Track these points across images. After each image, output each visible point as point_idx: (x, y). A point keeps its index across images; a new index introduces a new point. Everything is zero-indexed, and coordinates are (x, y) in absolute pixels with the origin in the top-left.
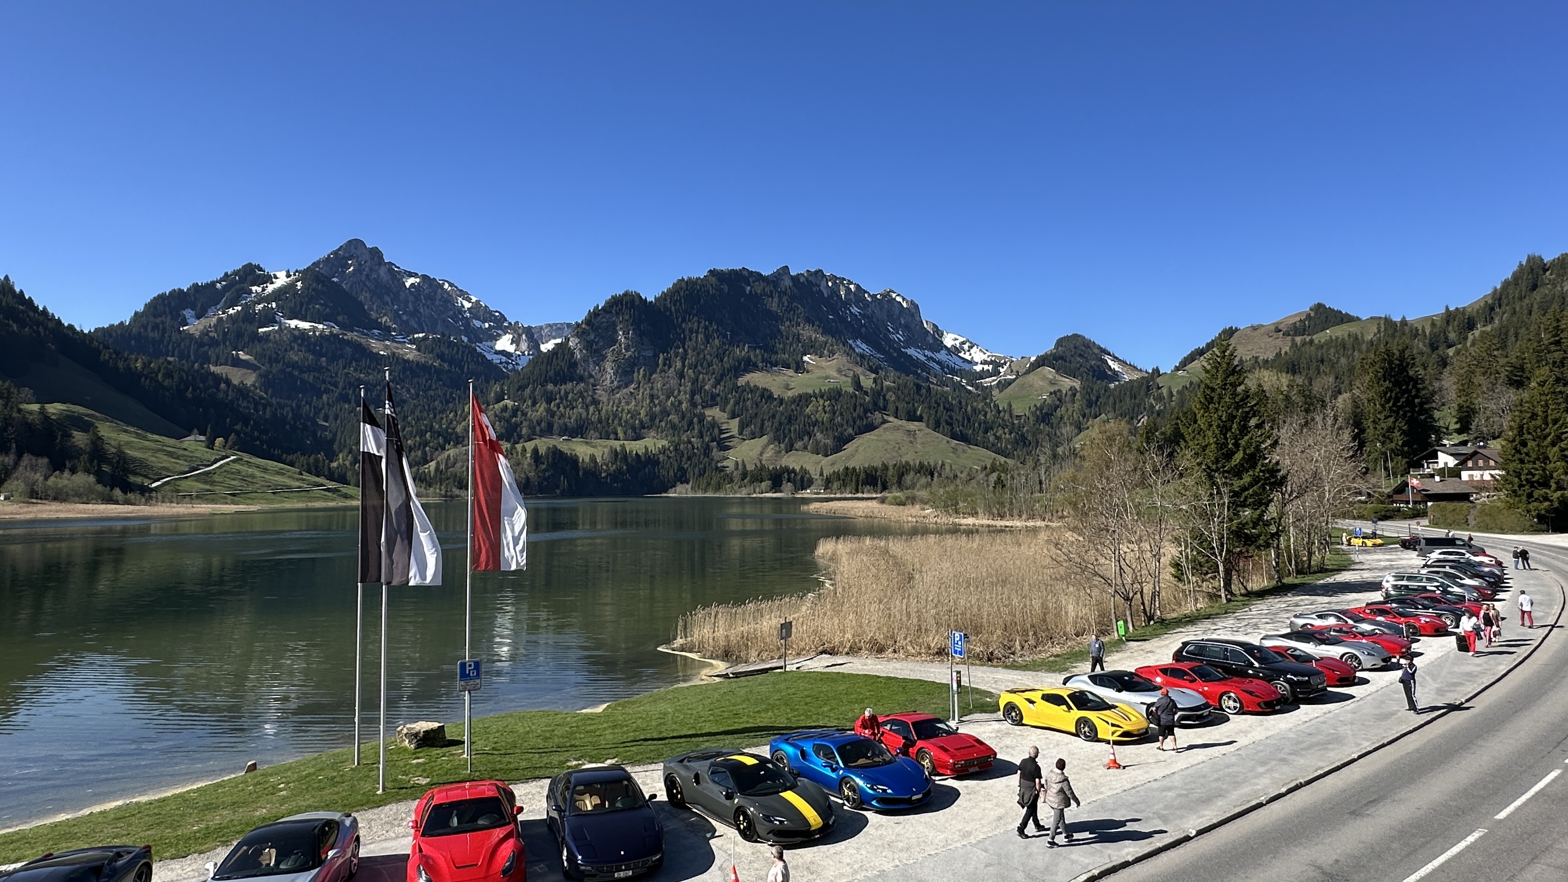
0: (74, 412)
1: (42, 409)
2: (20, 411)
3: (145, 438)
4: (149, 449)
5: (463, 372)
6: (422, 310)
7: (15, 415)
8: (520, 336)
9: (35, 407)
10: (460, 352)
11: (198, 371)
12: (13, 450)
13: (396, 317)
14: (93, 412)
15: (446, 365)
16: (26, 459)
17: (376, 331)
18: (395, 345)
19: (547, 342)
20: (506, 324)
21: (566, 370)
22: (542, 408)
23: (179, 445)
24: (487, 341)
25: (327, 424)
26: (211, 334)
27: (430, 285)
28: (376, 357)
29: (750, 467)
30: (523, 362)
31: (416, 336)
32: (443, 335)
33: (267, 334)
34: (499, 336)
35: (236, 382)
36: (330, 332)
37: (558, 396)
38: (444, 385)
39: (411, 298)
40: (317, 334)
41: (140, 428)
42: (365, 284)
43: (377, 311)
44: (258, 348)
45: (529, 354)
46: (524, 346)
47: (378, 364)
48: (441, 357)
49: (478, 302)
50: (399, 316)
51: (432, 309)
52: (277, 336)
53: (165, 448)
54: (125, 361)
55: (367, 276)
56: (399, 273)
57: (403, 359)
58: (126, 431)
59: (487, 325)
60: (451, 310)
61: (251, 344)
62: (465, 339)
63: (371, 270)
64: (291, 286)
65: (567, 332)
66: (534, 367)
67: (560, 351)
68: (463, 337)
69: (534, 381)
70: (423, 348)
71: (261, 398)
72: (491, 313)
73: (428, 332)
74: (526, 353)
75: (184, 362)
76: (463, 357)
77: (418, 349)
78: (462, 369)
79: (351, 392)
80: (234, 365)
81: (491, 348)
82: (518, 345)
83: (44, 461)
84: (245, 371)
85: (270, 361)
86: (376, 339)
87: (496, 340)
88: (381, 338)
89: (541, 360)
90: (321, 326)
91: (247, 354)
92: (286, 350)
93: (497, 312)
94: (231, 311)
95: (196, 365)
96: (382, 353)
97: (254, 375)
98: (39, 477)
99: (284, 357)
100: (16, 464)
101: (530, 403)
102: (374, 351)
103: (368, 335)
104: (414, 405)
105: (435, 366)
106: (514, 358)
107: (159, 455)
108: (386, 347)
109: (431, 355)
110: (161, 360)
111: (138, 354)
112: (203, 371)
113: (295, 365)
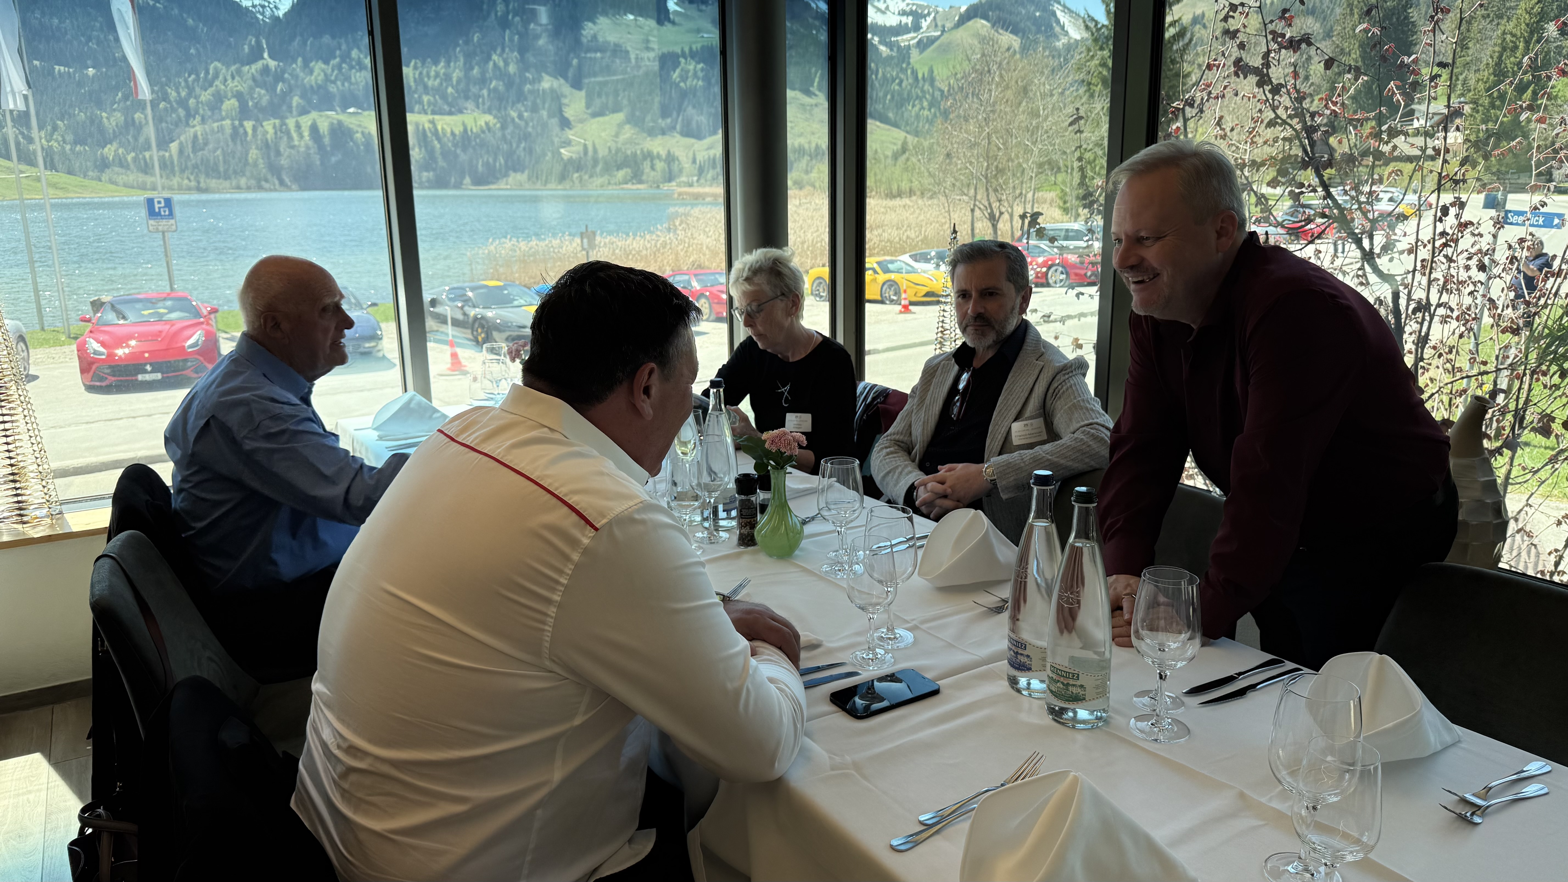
22: (318, 70)
29: (602, 152)
30: (285, 5)
37: (338, 53)
66: (300, 12)
69: (302, 32)
101: (299, 63)
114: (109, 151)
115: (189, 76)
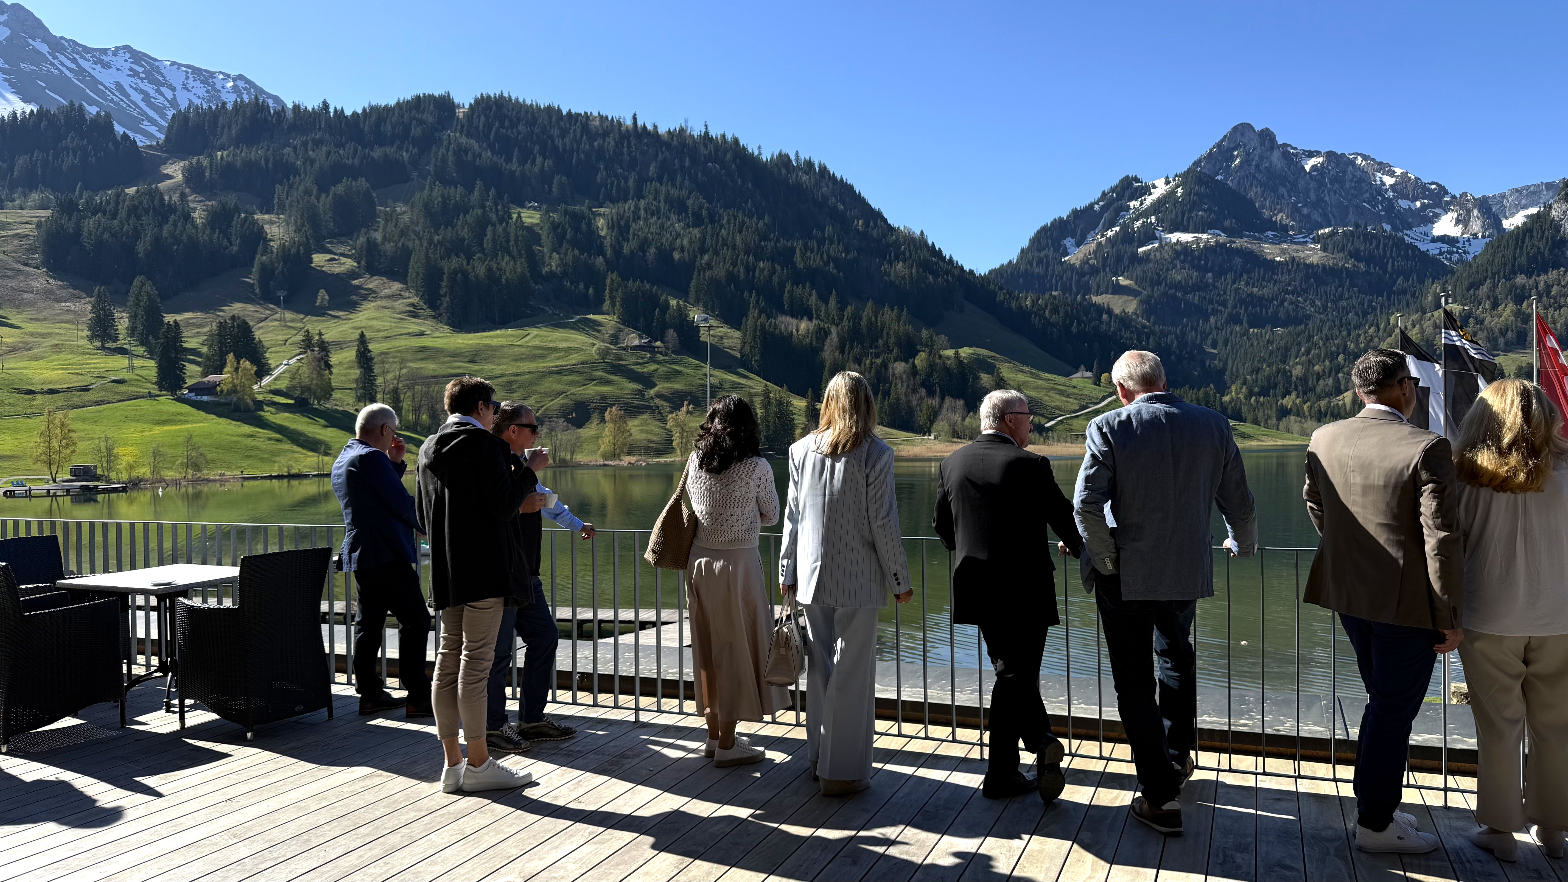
0: (980, 355)
1: (957, 353)
2: (940, 357)
3: (1038, 377)
4: (1043, 388)
5: (1385, 271)
6: (1327, 198)
7: (937, 361)
8: (1469, 212)
9: (950, 353)
10: (1381, 246)
11: (1081, 303)
12: (938, 394)
13: (1295, 212)
14: (994, 354)
15: (1362, 265)
16: (948, 400)
17: (1270, 233)
18: (1295, 247)
19: (1513, 215)
20: (1447, 199)
21: (1547, 252)
22: (1508, 311)
23: (1068, 383)
24: (1419, 226)
25: (1215, 351)
26: (1091, 262)
27: (1337, 164)
28: (1271, 265)
30: (1476, 248)
31: (1321, 232)
32: (1357, 226)
33: (1147, 254)
34: (1437, 216)
35: (1117, 311)
36: (1216, 241)
37: (1534, 291)
38: (1360, 292)
39: (1313, 185)
40: (1201, 245)
41: (1033, 367)
42: (1254, 177)
43: (1270, 207)
44: (1139, 270)
45: (1484, 237)
46: (1476, 226)
47: (1273, 273)
48: (1355, 255)
49: (1404, 175)
50: (1298, 210)
51: (1340, 195)
52: (1158, 254)
53: (1056, 386)
54: (1017, 300)
55: (1257, 166)
56: (1296, 155)
57: (1305, 264)
58: (1022, 371)
59: (1418, 204)
60: (1367, 191)
61: (1131, 268)
62: (1387, 227)
63: (1261, 157)
64: (1171, 194)
65: (1545, 196)
66: (1494, 254)
67: (1537, 226)
68: (1384, 225)
69: (1494, 274)
70: (1330, 247)
71: (1144, 326)
72: (1424, 187)
73: (1337, 225)
74: (1480, 235)
75: (1067, 295)
76: (1385, 252)
77: (1324, 249)
78: (1384, 267)
79: (1242, 311)
80: (1114, 293)
81: (1426, 234)
82: (1466, 226)
83: (961, 403)
84: (1125, 298)
85: (1152, 285)
86: (1270, 243)
87: (1433, 223)
88: (1275, 242)
89: (1504, 242)
90: (1205, 236)
91: (1128, 278)
92: (1168, 270)
93: (1433, 183)
94: (1110, 233)
95: (1079, 297)
96: (1278, 259)
97: (1135, 301)
98: (957, 417)
99: (1166, 277)
100: (941, 406)
101: (1487, 306)
102: (1269, 257)
103: (1261, 239)
104: (1321, 321)
105: (1347, 269)
106: (1460, 245)
107: (1052, 394)
108: (1283, 252)
109: (1342, 255)
110: (1047, 296)
111: (1027, 292)
112: (1085, 303)
113: (1178, 286)
114: (1288, 402)
115: (1370, 328)
